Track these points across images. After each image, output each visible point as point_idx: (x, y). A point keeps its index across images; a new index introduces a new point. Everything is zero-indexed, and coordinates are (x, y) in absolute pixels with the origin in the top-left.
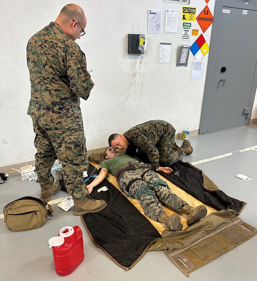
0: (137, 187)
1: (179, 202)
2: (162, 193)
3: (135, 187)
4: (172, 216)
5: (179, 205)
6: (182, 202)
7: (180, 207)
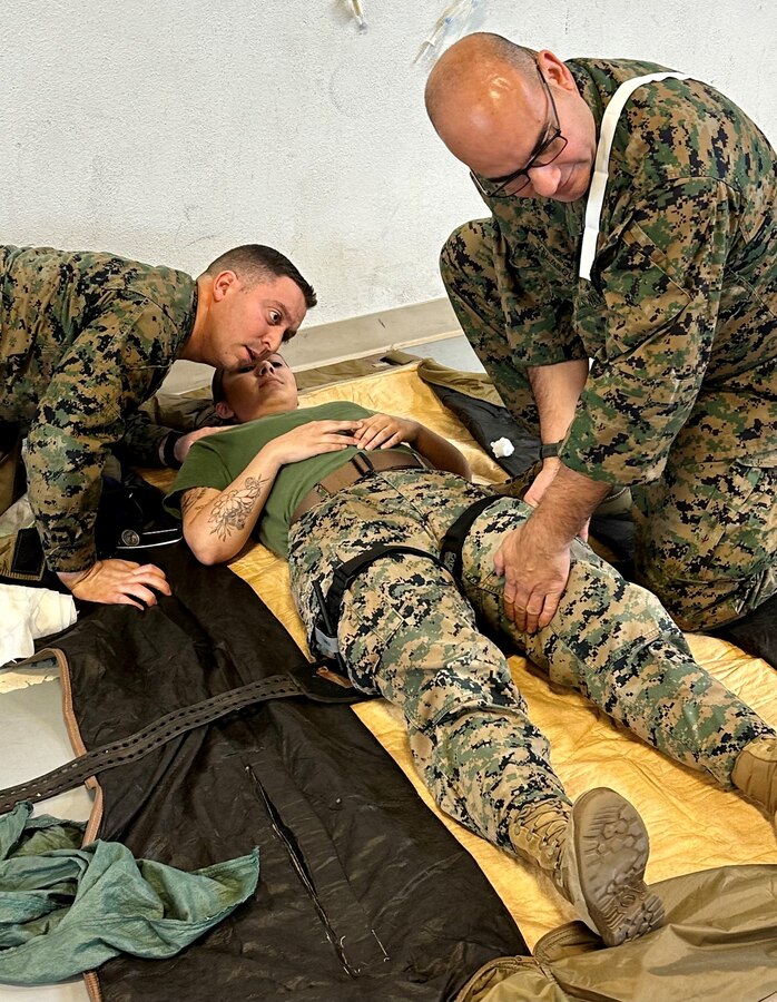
2: (617, 629)
3: (381, 622)
4: (586, 798)
5: (714, 723)
6: (738, 715)
7: (727, 737)
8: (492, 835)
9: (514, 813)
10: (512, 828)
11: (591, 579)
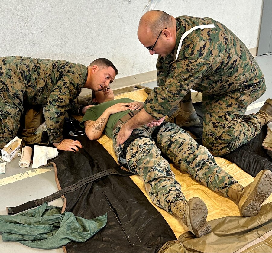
0: (141, 155)
1: (224, 177)
7: (226, 184)
8: (167, 209)
9: (172, 204)
10: (172, 208)
11: (190, 145)
